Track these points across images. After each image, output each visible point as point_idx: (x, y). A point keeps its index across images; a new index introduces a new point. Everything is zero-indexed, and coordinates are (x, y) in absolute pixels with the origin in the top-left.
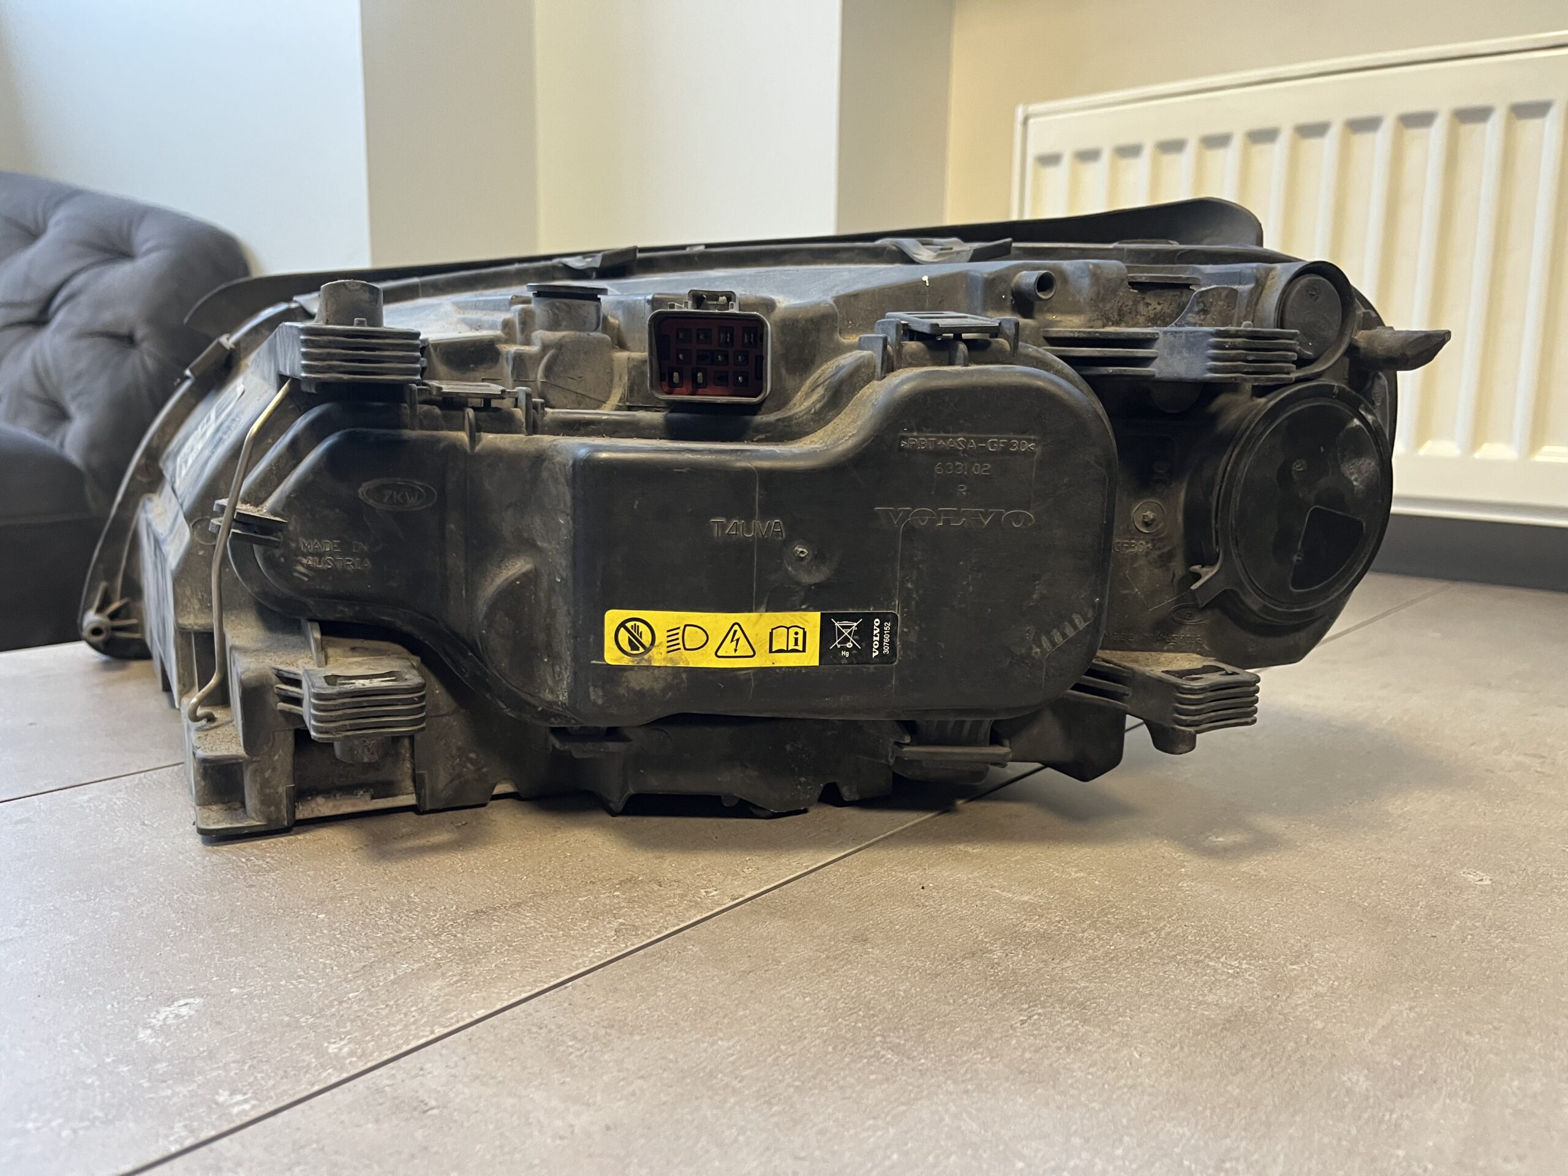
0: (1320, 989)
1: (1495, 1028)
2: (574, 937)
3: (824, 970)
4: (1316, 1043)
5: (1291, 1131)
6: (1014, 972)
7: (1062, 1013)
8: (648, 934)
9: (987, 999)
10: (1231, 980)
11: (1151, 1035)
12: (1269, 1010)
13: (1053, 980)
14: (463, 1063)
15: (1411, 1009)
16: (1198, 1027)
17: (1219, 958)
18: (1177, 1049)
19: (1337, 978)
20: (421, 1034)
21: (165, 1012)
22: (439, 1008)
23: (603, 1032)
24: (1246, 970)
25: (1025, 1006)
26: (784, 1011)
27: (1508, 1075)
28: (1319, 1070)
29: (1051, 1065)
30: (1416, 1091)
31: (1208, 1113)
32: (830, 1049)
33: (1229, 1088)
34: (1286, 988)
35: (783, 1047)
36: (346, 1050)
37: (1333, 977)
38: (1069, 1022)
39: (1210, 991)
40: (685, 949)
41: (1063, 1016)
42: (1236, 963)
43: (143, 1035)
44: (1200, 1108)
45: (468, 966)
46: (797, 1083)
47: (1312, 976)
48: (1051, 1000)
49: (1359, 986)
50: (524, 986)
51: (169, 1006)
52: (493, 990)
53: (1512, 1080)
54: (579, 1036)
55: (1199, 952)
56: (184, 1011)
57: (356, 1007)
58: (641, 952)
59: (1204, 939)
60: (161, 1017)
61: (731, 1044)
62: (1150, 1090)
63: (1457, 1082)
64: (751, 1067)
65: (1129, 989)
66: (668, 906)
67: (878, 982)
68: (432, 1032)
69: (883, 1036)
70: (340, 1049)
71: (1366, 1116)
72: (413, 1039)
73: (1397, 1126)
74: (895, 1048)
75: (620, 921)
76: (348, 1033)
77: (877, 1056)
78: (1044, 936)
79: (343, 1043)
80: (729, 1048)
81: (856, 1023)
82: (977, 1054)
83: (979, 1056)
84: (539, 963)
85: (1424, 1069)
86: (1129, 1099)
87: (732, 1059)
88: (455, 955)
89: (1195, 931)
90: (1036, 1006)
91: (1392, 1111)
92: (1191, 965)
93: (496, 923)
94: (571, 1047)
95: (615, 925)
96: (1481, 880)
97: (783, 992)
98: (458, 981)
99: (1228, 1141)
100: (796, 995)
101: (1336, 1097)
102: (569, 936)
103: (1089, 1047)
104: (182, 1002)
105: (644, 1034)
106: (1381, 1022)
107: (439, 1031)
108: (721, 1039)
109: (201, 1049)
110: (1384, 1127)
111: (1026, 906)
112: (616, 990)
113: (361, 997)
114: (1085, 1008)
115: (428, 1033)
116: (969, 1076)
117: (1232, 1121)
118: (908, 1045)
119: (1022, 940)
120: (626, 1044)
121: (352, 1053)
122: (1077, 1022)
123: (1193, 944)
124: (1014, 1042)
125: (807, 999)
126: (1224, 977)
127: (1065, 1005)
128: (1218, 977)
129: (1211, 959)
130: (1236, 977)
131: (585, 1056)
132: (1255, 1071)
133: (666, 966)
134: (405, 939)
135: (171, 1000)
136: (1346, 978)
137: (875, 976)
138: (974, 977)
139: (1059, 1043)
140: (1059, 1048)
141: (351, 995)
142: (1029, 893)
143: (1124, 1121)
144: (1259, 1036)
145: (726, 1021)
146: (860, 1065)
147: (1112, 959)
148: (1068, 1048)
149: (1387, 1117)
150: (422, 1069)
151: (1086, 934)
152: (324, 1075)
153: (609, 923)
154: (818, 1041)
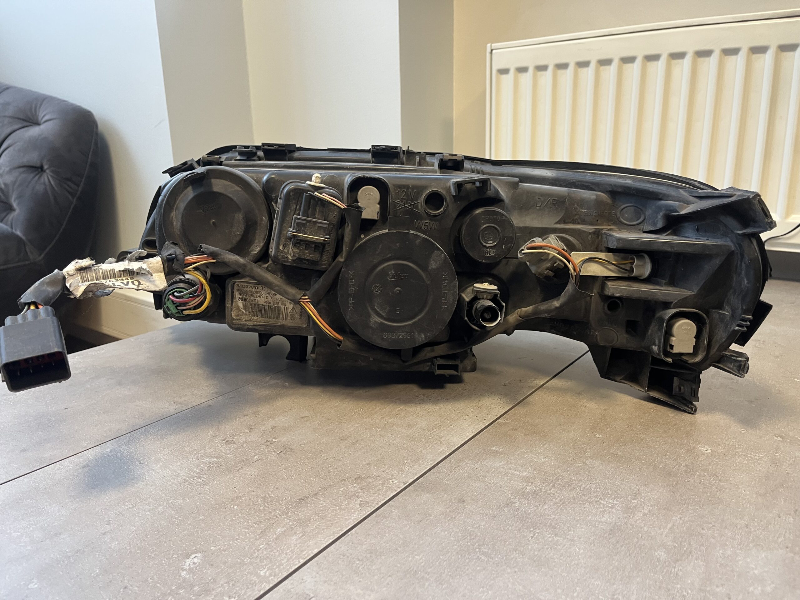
0: (645, 511)
1: (713, 526)
2: (343, 510)
3: (449, 518)
4: (645, 538)
5: (638, 580)
6: (525, 512)
7: (547, 531)
8: (373, 505)
9: (516, 527)
10: (610, 510)
11: (582, 539)
12: (626, 523)
13: (541, 515)
14: (317, 575)
15: (680, 518)
16: (600, 534)
17: (605, 499)
18: (592, 545)
19: (652, 506)
20: (295, 563)
21: (188, 562)
22: (298, 550)
23: (369, 556)
24: (616, 504)
25: (532, 529)
26: (438, 540)
27: (718, 548)
28: (647, 551)
29: (546, 557)
30: (684, 558)
31: (606, 574)
32: (460, 556)
33: (614, 562)
34: (632, 512)
35: (441, 557)
36: (268, 573)
37: (649, 505)
38: (550, 536)
39: (603, 516)
40: (392, 512)
41: (547, 533)
42: (611, 501)
43: (184, 574)
44: (603, 572)
45: (304, 528)
46: (450, 574)
47: (641, 505)
48: (541, 525)
49: (660, 509)
50: (330, 536)
51: (188, 558)
52: (318, 539)
53: (720, 550)
54: (360, 558)
55: (596, 497)
56: (196, 560)
57: (265, 553)
58: (374, 515)
59: (598, 490)
60: (187, 564)
61: (421, 557)
62: (584, 565)
63: (699, 553)
64: (431, 567)
65: (571, 517)
66: (378, 490)
67: (472, 522)
68: (299, 562)
69: (479, 549)
70: (265, 573)
71: (665, 570)
72: (292, 566)
73: (677, 574)
74: (484, 554)
75: (360, 499)
76: (266, 565)
77: (479, 558)
78: (535, 494)
79: (265, 570)
80: (420, 559)
81: (467, 543)
82: (517, 554)
83: (518, 555)
84: (332, 524)
85: (686, 547)
86: (577, 570)
87: (423, 564)
88: (297, 523)
89: (594, 486)
90: (536, 529)
91: (675, 568)
92: (594, 503)
93: (309, 505)
94: (358, 564)
95: (358, 502)
96: (707, 450)
97: (436, 530)
98: (302, 536)
99: (615, 586)
100: (441, 531)
101: (654, 563)
102: (341, 509)
103: (559, 547)
104: (193, 556)
105: (385, 556)
106: (669, 526)
107: (302, 561)
108: (416, 555)
109: (210, 578)
110: (672, 575)
111: (525, 478)
112: (369, 535)
113: (265, 547)
114: (555, 529)
115: (297, 563)
116: (515, 565)
117: (616, 576)
118: (490, 552)
119: (526, 496)
120: (380, 561)
121: (270, 575)
122: (553, 535)
123: (594, 492)
124: (530, 547)
125: (446, 533)
126: (607, 508)
127: (547, 527)
128: (605, 508)
129: (602, 500)
130: (612, 508)
131: (365, 568)
132: (623, 553)
133: (386, 521)
134: (274, 516)
135: (188, 556)
136: (655, 505)
137: (471, 519)
138: (510, 516)
139: (547, 546)
140: (547, 549)
141: (261, 546)
142: (526, 471)
143: (576, 580)
144: (623, 536)
145: (416, 546)
146: (473, 563)
147: (563, 503)
148: (551, 548)
149: (673, 570)
150: (302, 580)
151: (551, 491)
152: (263, 586)
153: (356, 501)
154: (454, 553)
